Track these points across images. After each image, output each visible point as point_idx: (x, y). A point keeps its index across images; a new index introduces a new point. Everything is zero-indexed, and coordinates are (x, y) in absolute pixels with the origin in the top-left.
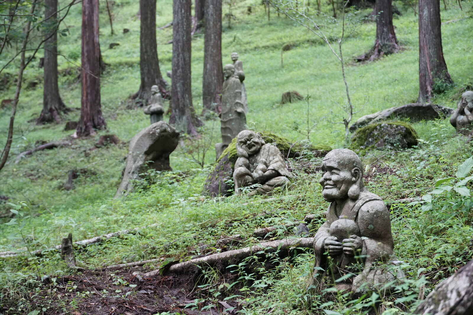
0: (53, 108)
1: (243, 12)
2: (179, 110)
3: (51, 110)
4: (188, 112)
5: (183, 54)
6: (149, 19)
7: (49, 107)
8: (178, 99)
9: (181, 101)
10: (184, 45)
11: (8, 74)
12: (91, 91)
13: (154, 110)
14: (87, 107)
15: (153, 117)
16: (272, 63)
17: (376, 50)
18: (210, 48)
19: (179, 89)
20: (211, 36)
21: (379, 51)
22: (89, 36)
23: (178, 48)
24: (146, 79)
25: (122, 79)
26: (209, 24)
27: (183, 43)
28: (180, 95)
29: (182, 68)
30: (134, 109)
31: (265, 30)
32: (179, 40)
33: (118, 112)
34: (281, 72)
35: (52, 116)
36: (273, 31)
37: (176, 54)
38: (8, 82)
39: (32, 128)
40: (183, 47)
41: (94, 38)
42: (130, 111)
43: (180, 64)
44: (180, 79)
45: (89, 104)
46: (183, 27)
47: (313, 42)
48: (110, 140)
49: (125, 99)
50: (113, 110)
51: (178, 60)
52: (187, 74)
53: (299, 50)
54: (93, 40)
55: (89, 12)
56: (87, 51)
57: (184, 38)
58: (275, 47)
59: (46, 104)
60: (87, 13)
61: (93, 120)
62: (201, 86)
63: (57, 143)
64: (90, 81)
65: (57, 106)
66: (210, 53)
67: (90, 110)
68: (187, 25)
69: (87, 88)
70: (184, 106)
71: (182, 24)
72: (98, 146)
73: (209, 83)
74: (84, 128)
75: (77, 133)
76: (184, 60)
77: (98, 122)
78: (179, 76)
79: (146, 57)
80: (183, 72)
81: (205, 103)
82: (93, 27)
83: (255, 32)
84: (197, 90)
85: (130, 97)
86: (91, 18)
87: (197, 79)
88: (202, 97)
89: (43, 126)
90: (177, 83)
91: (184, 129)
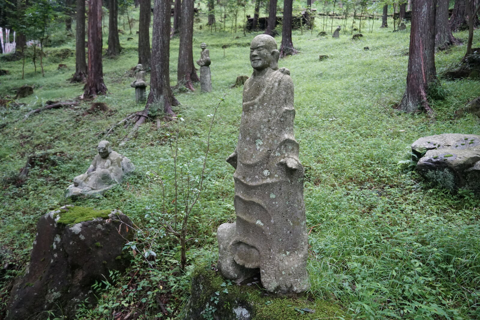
0: (82, 72)
1: (197, 28)
2: (157, 89)
3: (80, 74)
4: (165, 91)
5: (162, 37)
6: (145, 20)
7: (79, 71)
8: (157, 79)
9: (159, 81)
10: (163, 28)
11: (68, 49)
12: (95, 64)
13: (138, 84)
14: (91, 76)
15: (137, 89)
16: (218, 54)
17: (282, 51)
18: (184, 39)
19: (157, 70)
20: (185, 30)
21: (284, 52)
22: (94, 22)
23: (158, 31)
24: (142, 58)
25: (130, 57)
26: (184, 21)
27: (163, 26)
28: (158, 75)
29: (161, 50)
30: (133, 77)
31: (210, 37)
32: (159, 23)
33: (123, 78)
34: (225, 61)
35: (81, 77)
36: (214, 38)
37: (155, 37)
38: (68, 54)
39: (67, 85)
40: (163, 30)
41: (97, 23)
42: (131, 78)
43: (159, 46)
44: (159, 61)
45: (93, 74)
46: (163, 11)
47: (238, 45)
48: (101, 107)
49: (129, 69)
50: (120, 77)
51: (158, 42)
52: (166, 57)
53: (231, 48)
54: (97, 26)
55: (94, 3)
56: (92, 34)
57: (164, 22)
58: (217, 46)
59: (77, 70)
60: (92, 3)
61: (96, 86)
62: (177, 65)
63: (62, 104)
64: (94, 56)
65: (84, 72)
66: (184, 42)
67: (94, 79)
68: (167, 9)
69: (92, 61)
70: (162, 86)
71: (163, 8)
72: (90, 112)
73: (183, 65)
74: (89, 91)
75: (84, 95)
76: (163, 42)
77: (100, 88)
78: (158, 58)
79: (142, 44)
80: (162, 54)
81: (179, 79)
82: (97, 15)
83: (205, 37)
84: (174, 68)
85: (132, 69)
86: (95, 8)
87: (174, 60)
88: (176, 73)
89: (75, 84)
90: (156, 64)
91: (161, 107)
